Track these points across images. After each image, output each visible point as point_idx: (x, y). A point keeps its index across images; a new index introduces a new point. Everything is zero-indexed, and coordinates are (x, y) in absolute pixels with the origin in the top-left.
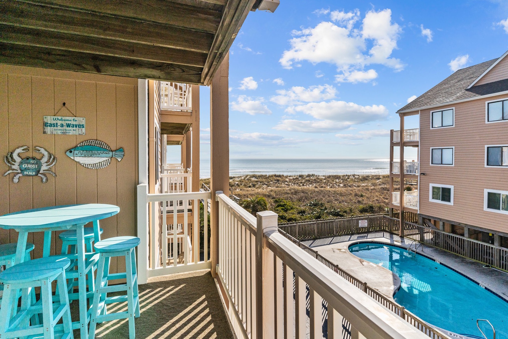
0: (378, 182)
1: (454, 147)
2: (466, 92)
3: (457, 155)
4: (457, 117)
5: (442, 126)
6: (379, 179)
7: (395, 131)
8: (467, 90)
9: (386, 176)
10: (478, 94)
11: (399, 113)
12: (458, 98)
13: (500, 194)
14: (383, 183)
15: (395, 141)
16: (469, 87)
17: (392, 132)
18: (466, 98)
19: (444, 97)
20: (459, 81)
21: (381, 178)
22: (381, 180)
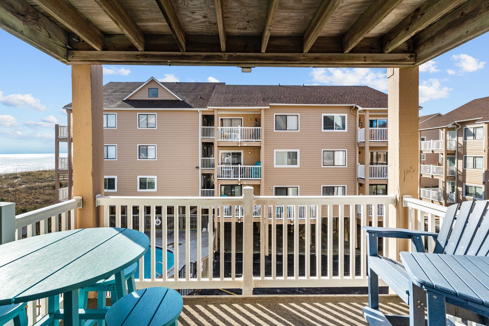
0: (16, 182)
1: (116, 145)
2: (124, 103)
3: (119, 152)
4: (119, 121)
5: (107, 127)
6: (16, 178)
7: (60, 126)
8: (123, 101)
9: (25, 174)
10: (133, 106)
11: (66, 109)
12: (119, 106)
13: (146, 178)
14: (24, 182)
15: (61, 137)
16: (125, 99)
17: (57, 127)
18: (124, 107)
19: (107, 102)
20: (114, 92)
21: (19, 177)
22: (19, 179)
